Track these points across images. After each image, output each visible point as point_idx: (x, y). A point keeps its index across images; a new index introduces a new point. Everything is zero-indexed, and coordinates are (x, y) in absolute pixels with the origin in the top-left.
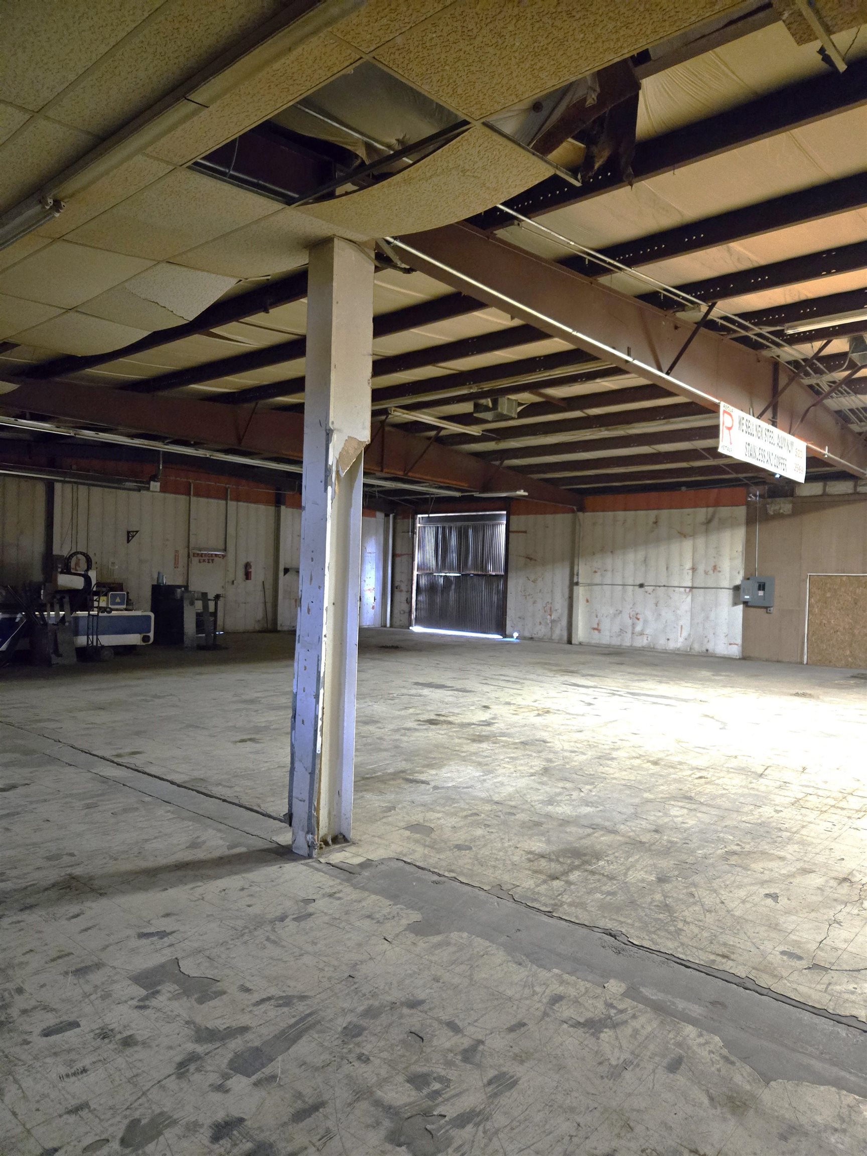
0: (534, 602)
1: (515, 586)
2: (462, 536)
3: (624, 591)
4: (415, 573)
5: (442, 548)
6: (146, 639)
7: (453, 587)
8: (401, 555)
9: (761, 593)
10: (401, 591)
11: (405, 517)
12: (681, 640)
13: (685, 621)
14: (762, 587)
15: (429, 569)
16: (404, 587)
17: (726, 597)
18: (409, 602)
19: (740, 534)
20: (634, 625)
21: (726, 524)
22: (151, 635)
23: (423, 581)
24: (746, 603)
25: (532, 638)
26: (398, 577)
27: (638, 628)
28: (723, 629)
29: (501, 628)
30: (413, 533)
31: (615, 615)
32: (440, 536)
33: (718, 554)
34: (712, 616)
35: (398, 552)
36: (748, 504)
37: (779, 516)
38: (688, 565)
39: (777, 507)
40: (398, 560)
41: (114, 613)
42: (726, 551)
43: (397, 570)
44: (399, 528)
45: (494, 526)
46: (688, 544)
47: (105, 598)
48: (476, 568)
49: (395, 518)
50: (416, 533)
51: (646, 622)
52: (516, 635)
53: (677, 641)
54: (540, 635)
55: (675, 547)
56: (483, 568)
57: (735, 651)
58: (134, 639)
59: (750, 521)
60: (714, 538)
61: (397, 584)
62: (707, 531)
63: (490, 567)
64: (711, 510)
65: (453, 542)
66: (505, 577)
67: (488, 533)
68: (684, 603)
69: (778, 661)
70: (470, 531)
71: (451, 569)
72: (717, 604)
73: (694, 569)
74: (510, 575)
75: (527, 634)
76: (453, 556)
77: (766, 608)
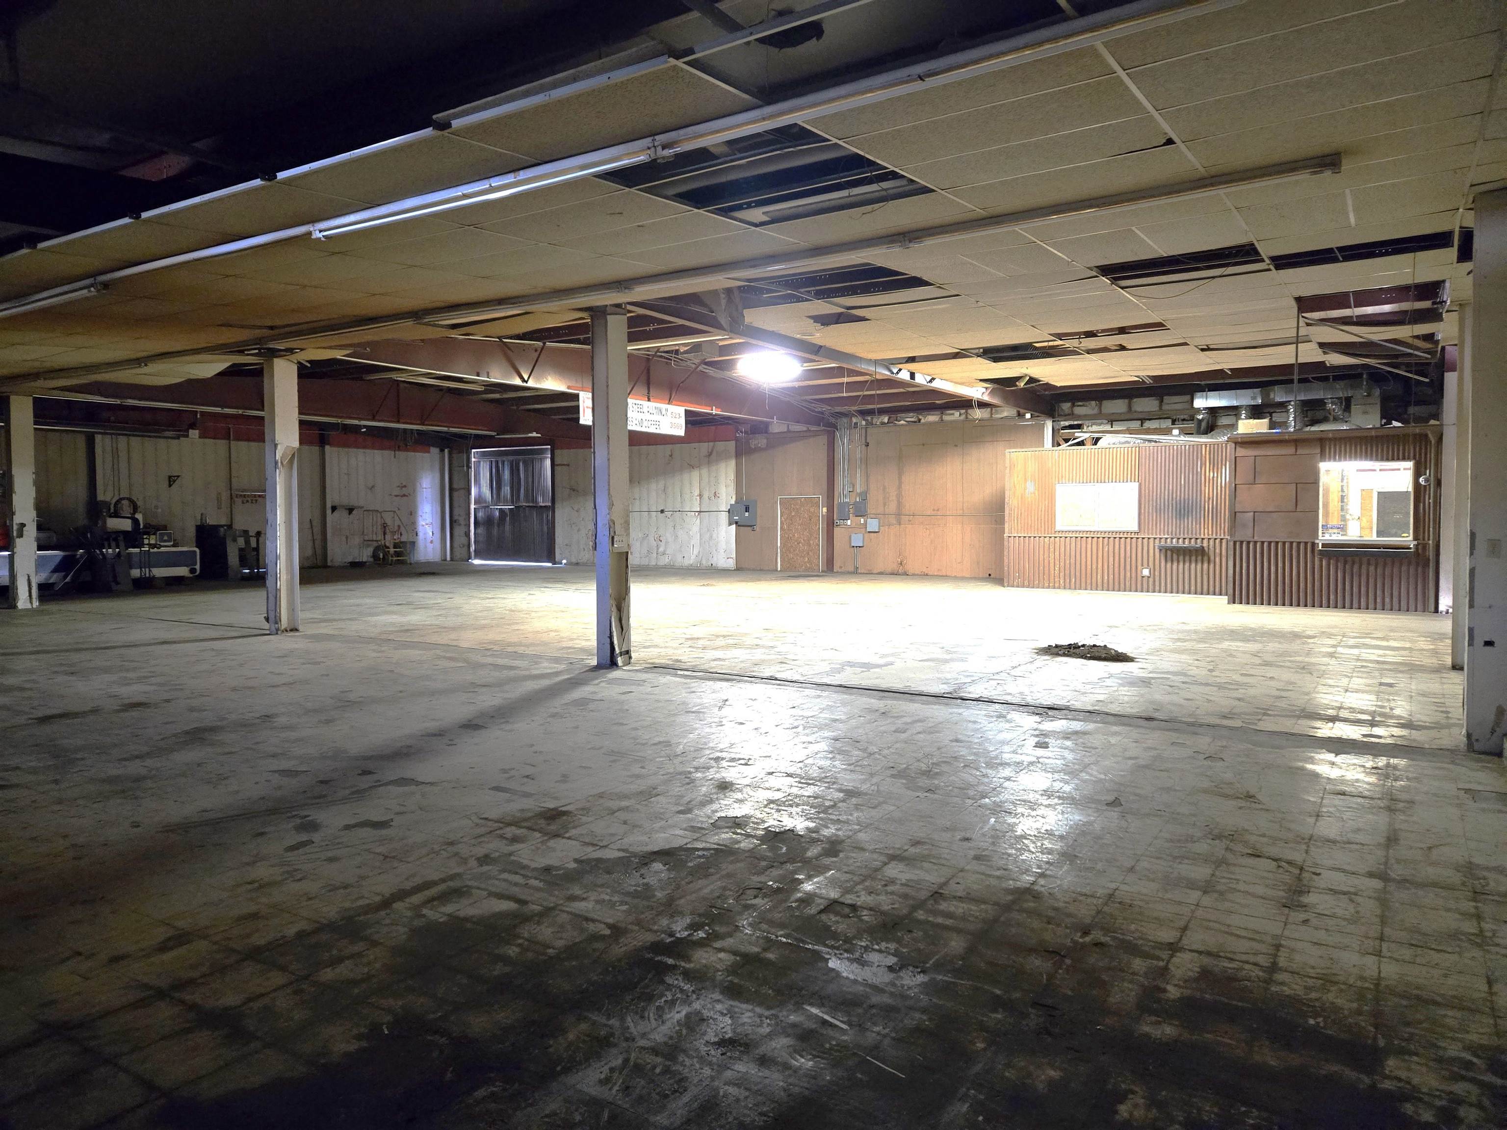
0: (579, 530)
1: (562, 515)
2: (514, 471)
3: (650, 517)
4: (473, 506)
5: (496, 482)
6: (193, 571)
7: (508, 519)
8: (457, 490)
9: (747, 514)
10: (460, 525)
11: (461, 452)
12: (693, 557)
13: (696, 541)
14: (747, 510)
15: (485, 502)
16: (462, 520)
17: (724, 517)
18: (467, 534)
19: (732, 463)
20: (658, 547)
21: (722, 457)
22: (198, 567)
23: (480, 514)
24: (736, 523)
25: (577, 564)
26: (456, 511)
27: (661, 549)
28: (723, 545)
29: (550, 556)
30: (469, 467)
31: (643, 539)
32: (494, 470)
33: (717, 482)
34: (714, 536)
35: (455, 486)
36: (737, 440)
37: (757, 450)
38: (697, 492)
39: (756, 442)
40: (455, 494)
41: (163, 549)
42: (722, 479)
43: (456, 504)
44: (455, 463)
45: (542, 460)
46: (695, 474)
47: (154, 537)
48: (527, 501)
49: (450, 454)
50: (471, 468)
51: (667, 543)
52: (564, 561)
53: (691, 558)
54: (584, 560)
55: (686, 476)
56: (534, 500)
57: (731, 564)
58: (182, 571)
59: (738, 455)
60: (714, 468)
61: (456, 517)
62: (709, 463)
63: (540, 499)
64: (711, 444)
65: (506, 475)
66: (553, 508)
67: (537, 466)
68: (694, 525)
69: (761, 570)
70: (521, 464)
71: (506, 502)
72: (718, 525)
73: (701, 496)
74: (558, 506)
75: (574, 560)
76: (506, 490)
77: (751, 526)
